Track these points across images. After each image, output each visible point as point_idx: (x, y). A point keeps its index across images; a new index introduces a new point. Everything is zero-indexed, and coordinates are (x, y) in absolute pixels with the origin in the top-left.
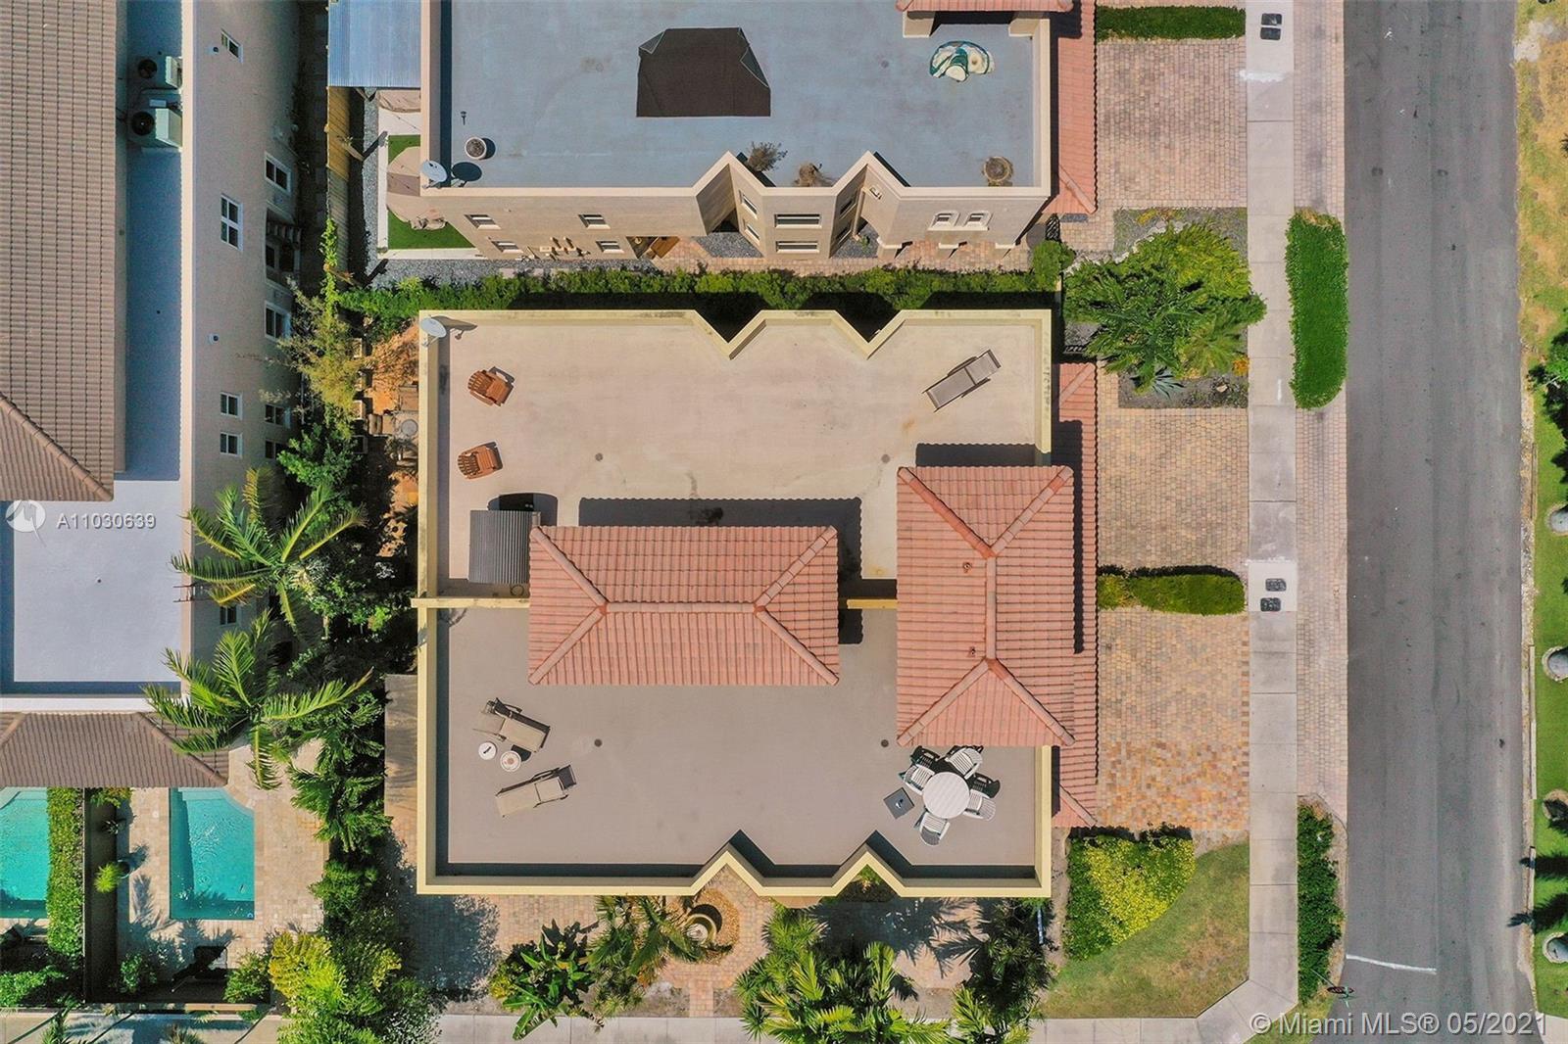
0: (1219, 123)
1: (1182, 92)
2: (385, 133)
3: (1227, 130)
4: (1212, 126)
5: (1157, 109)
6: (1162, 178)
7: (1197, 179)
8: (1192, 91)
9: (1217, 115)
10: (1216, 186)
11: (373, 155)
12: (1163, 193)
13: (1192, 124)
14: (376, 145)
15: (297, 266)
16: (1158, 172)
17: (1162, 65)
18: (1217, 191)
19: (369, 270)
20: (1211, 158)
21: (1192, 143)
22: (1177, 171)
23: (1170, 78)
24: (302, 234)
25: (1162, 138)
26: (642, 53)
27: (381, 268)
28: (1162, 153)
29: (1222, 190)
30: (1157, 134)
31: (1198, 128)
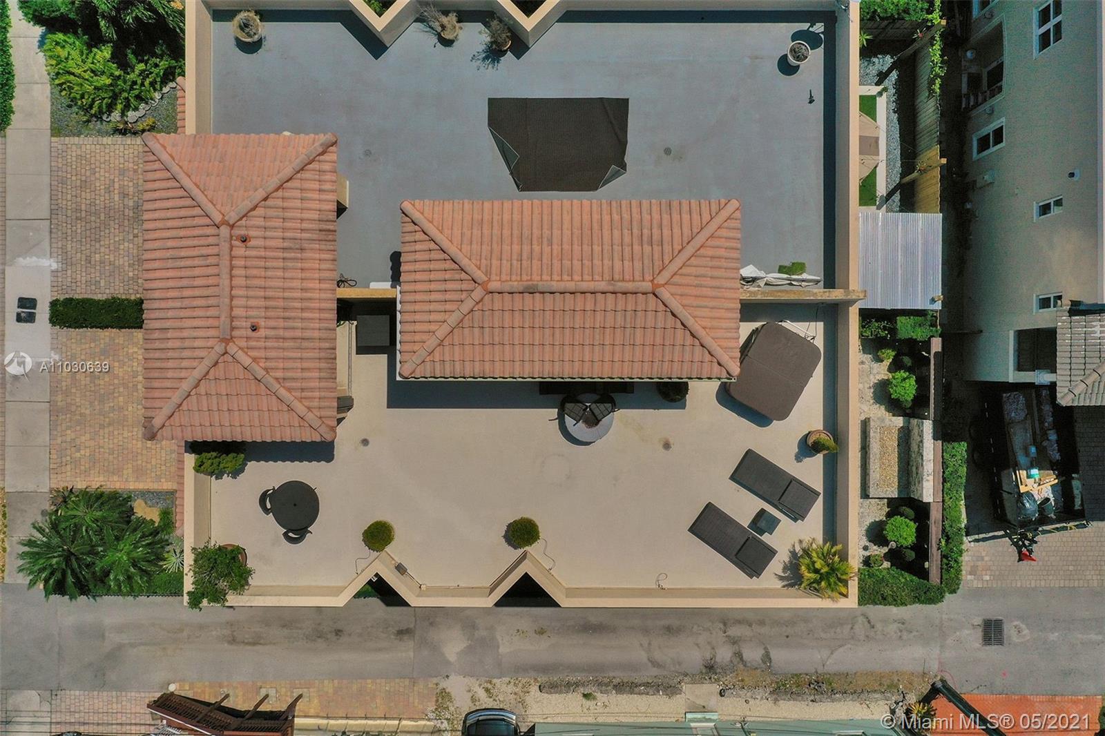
0: (77, 218)
1: (112, 248)
3: (69, 212)
4: (83, 215)
5: (136, 231)
6: (131, 165)
7: (98, 164)
8: (102, 250)
9: (79, 226)
10: (79, 157)
11: (891, 187)
12: (131, 151)
13: (102, 218)
14: (890, 195)
16: (135, 171)
17: (131, 274)
18: (79, 153)
19: (894, 75)
26: (623, 166)
27: (882, 77)
29: (74, 154)
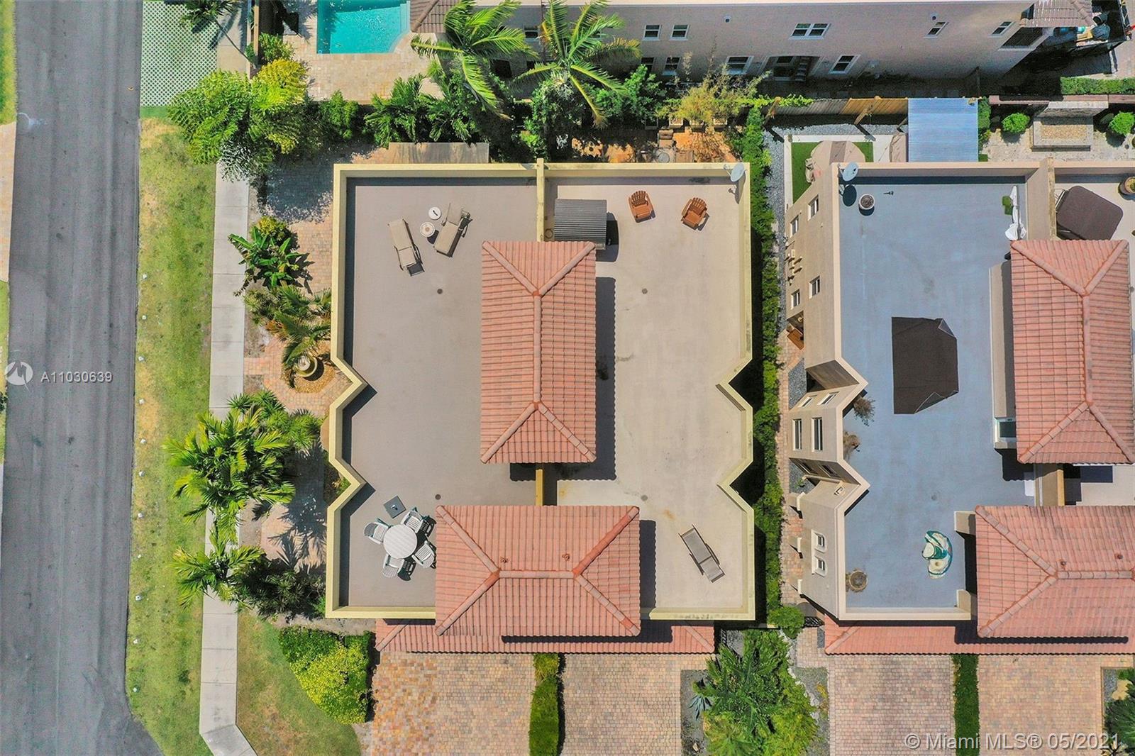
1: (915, 719)
2: (874, 140)
3: (888, 752)
4: (890, 741)
5: (902, 700)
6: (851, 704)
7: (850, 730)
8: (916, 726)
9: (899, 745)
10: (845, 745)
11: (859, 131)
12: (839, 704)
13: (892, 726)
14: (867, 133)
15: (778, 79)
16: (855, 700)
17: (935, 704)
18: (842, 745)
19: (776, 129)
20: (866, 741)
21: (877, 726)
22: (856, 715)
23: (925, 710)
24: (800, 82)
25: (880, 704)
26: (938, 321)
27: (777, 138)
28: (870, 704)
29: (843, 749)
30: (883, 700)
31: (889, 731)
